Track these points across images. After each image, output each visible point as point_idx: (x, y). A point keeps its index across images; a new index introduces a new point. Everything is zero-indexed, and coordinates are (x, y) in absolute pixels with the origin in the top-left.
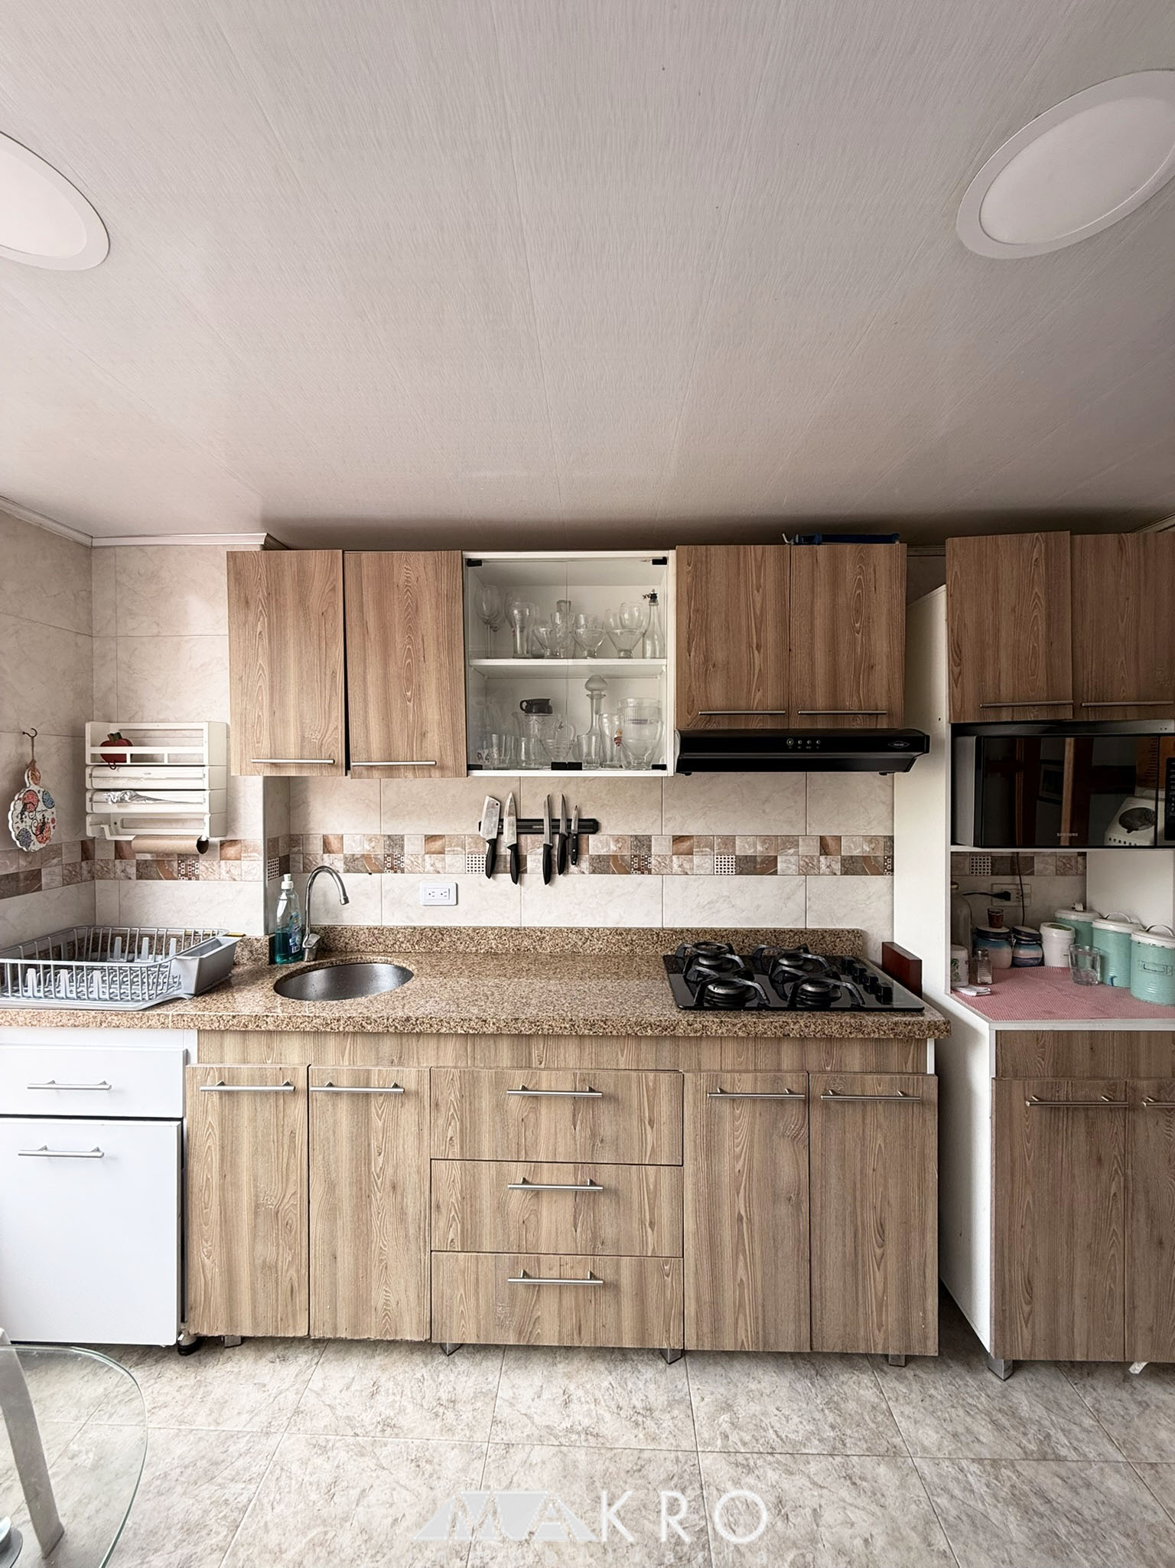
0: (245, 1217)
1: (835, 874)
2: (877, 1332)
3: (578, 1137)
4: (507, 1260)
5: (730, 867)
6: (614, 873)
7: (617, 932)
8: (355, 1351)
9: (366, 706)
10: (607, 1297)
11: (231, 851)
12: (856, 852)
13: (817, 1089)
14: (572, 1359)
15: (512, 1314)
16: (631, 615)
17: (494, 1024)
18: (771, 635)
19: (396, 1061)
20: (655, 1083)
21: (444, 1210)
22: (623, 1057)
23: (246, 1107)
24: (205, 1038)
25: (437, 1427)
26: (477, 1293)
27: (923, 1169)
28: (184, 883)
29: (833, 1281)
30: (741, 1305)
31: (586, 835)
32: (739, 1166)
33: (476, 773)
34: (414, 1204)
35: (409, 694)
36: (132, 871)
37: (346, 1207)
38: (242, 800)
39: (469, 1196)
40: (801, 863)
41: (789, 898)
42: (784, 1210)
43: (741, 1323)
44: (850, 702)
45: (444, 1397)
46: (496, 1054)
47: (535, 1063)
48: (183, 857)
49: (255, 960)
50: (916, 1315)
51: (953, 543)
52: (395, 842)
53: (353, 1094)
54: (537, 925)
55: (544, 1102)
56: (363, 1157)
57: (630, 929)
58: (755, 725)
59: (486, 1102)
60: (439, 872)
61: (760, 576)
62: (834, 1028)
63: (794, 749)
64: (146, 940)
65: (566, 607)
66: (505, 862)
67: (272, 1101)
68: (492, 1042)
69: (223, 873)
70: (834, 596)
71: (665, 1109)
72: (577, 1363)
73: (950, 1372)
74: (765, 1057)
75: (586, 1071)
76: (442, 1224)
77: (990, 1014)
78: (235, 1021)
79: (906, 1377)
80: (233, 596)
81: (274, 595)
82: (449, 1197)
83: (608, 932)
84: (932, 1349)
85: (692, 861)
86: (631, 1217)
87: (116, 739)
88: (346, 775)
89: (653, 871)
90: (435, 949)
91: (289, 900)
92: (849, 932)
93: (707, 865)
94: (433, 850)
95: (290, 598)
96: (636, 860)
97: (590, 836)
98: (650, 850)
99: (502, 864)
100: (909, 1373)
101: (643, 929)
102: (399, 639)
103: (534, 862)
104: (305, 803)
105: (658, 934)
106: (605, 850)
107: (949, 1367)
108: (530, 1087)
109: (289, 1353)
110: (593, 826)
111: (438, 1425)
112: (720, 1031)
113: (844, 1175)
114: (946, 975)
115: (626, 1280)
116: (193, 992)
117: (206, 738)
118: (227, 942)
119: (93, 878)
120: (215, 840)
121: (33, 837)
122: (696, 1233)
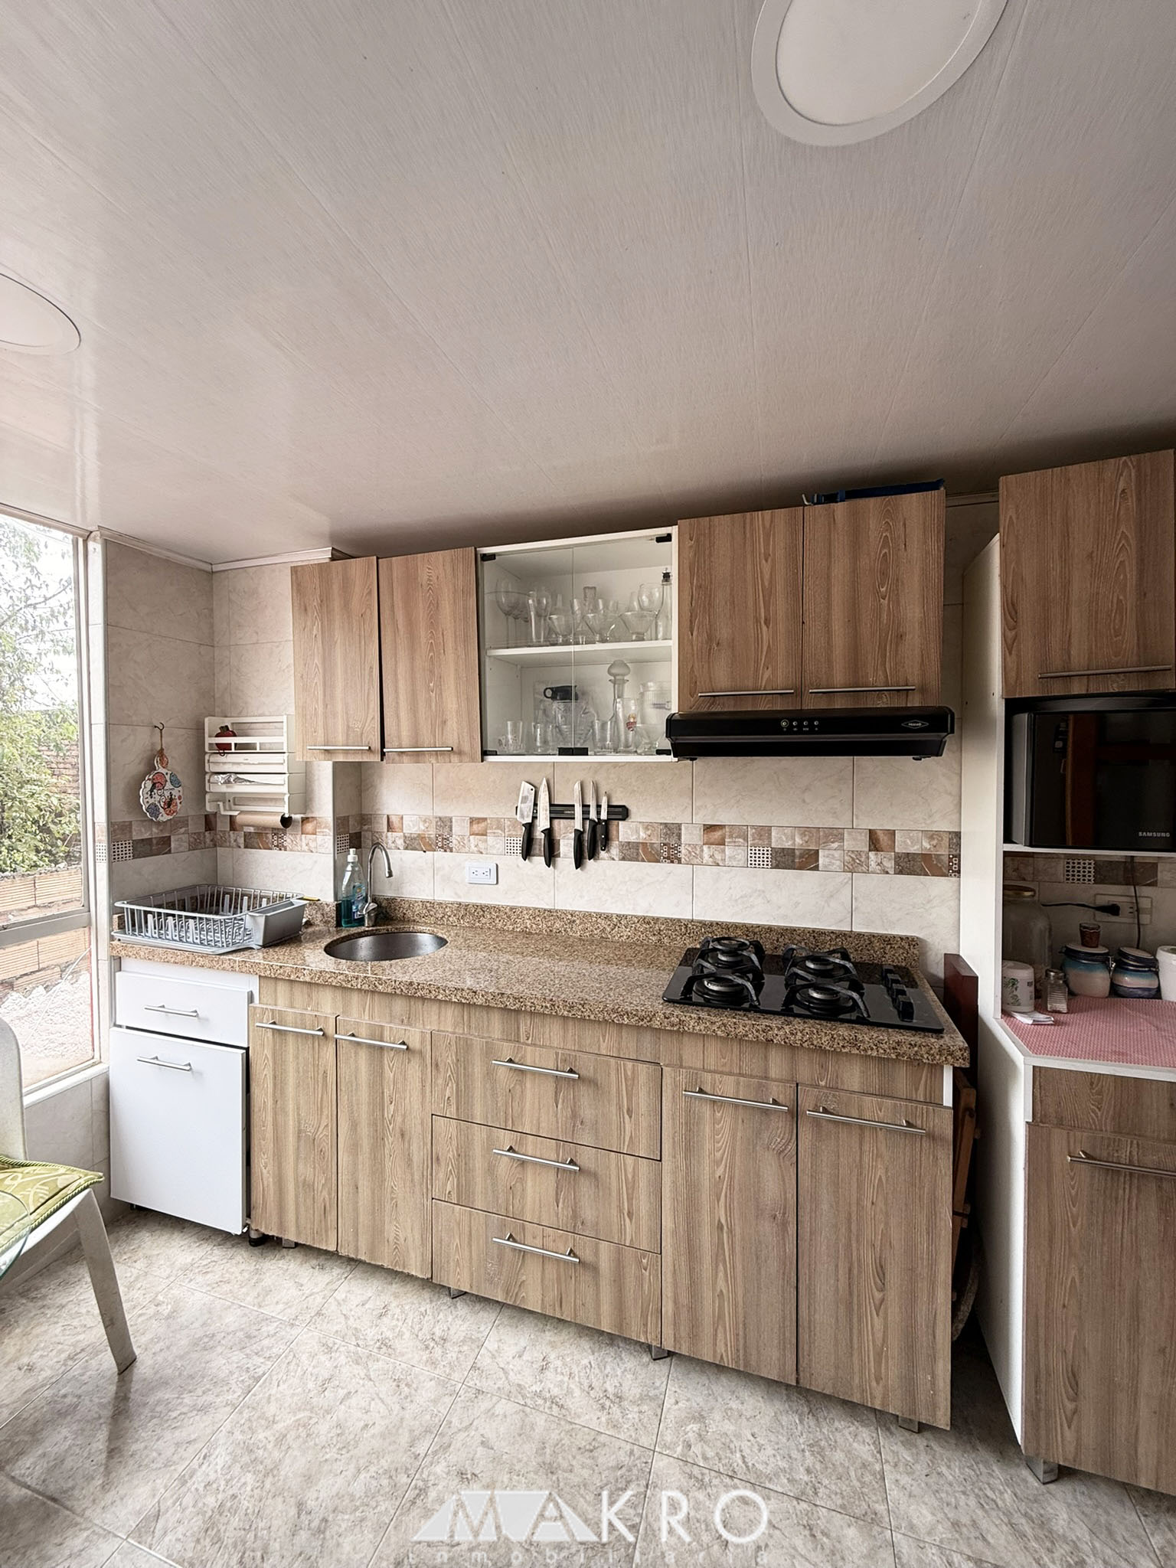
0: (291, 1140)
1: (887, 873)
2: (874, 1384)
3: (559, 1115)
4: (496, 1221)
5: (765, 859)
6: (643, 861)
7: (645, 920)
8: (378, 1275)
9: (397, 698)
10: (586, 1277)
11: (309, 827)
12: (914, 849)
13: (807, 1102)
14: (561, 1330)
15: (500, 1273)
16: (650, 596)
17: (483, 996)
18: (781, 606)
19: (405, 1021)
20: (633, 1072)
21: (443, 1163)
22: (606, 1042)
23: (291, 1043)
24: (262, 980)
25: (424, 1358)
26: (470, 1245)
27: (933, 1215)
28: (275, 852)
29: (823, 1314)
30: (721, 1316)
31: (616, 822)
32: (720, 1172)
33: (491, 759)
34: (418, 1154)
35: (432, 685)
36: (241, 841)
37: (366, 1145)
38: (316, 783)
39: (463, 1155)
40: (847, 858)
41: (832, 896)
42: (768, 1228)
43: (720, 1336)
44: (874, 678)
45: (438, 1333)
46: (488, 1026)
47: (523, 1039)
48: (275, 831)
49: (325, 922)
50: (923, 1378)
51: (1008, 484)
52: (445, 823)
53: (370, 1046)
54: (570, 908)
55: (529, 1076)
56: (378, 1103)
57: (658, 919)
58: (763, 706)
59: (478, 1069)
60: (481, 853)
61: (769, 544)
62: (824, 1039)
63: (790, 730)
64: (246, 898)
65: (592, 594)
66: (540, 845)
67: (310, 1042)
68: (485, 1012)
69: (304, 844)
70: (855, 558)
71: (643, 1100)
72: (564, 1336)
73: (974, 1456)
74: (751, 1062)
75: (568, 1052)
76: (441, 1175)
77: (1032, 1042)
78: (282, 971)
79: (916, 1447)
80: (295, 604)
81: (325, 601)
82: (448, 1151)
83: (636, 920)
84: (943, 1419)
85: (723, 851)
86: (610, 1204)
87: (225, 731)
89: (683, 860)
90: (477, 924)
91: (353, 872)
92: (902, 939)
93: (739, 857)
94: (477, 831)
95: (337, 604)
96: (665, 848)
97: (620, 822)
98: (680, 839)
99: (537, 847)
100: (921, 1441)
101: (671, 920)
102: (423, 634)
103: (566, 847)
104: (373, 786)
105: (686, 926)
106: (634, 837)
107: (974, 1448)
108: (517, 1060)
109: (328, 1264)
110: (621, 813)
111: (425, 1356)
112: (698, 1028)
113: (837, 1203)
114: (996, 996)
115: (605, 1264)
116: (261, 944)
117: (285, 729)
118: (298, 903)
119: (215, 846)
120: (297, 817)
121: (161, 810)
122: (675, 1232)
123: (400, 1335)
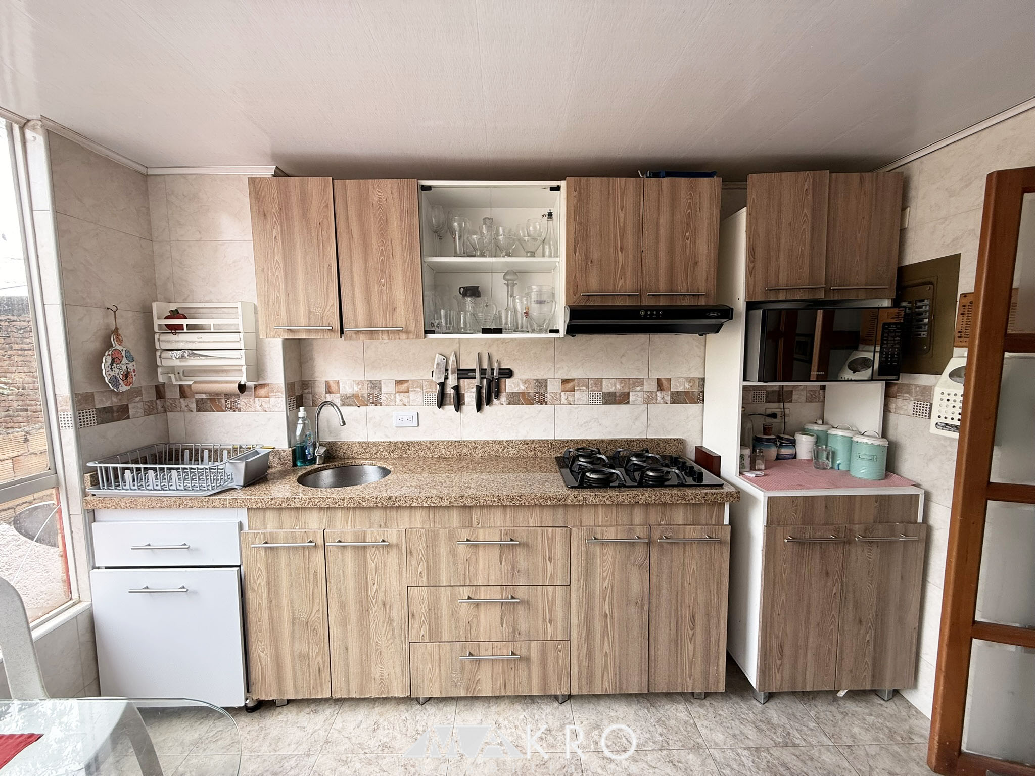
0: (286, 627)
1: (666, 403)
2: (688, 679)
3: (503, 569)
4: (458, 647)
5: (599, 399)
6: (522, 404)
7: (525, 442)
8: (361, 705)
9: (353, 290)
10: (522, 666)
11: (262, 392)
12: (681, 389)
13: (656, 536)
14: (500, 703)
15: (462, 678)
16: (535, 228)
17: (447, 499)
18: (630, 241)
19: (383, 525)
20: (552, 535)
21: (417, 617)
22: (532, 519)
23: (283, 557)
24: (252, 513)
26: (439, 666)
27: (720, 583)
28: (230, 413)
29: (662, 651)
30: (606, 667)
32: (606, 584)
33: (430, 336)
34: (397, 615)
35: (383, 281)
36: (193, 406)
37: (353, 617)
38: (268, 357)
39: (433, 609)
40: (645, 396)
41: (637, 419)
42: (633, 610)
43: (606, 678)
44: (682, 287)
45: (420, 729)
46: (449, 520)
47: (475, 523)
48: (228, 395)
49: (283, 464)
50: (713, 669)
51: (753, 178)
52: (375, 385)
53: (355, 547)
54: (472, 439)
55: (481, 548)
56: (363, 585)
57: (533, 441)
58: (619, 302)
59: (443, 549)
60: (405, 405)
61: (623, 198)
62: (667, 497)
63: (645, 317)
64: (206, 452)
65: (489, 222)
66: (450, 398)
67: (300, 552)
68: (446, 511)
69: (258, 406)
70: (673, 215)
71: (559, 551)
72: (504, 706)
73: (731, 701)
74: (623, 516)
75: (507, 528)
76: (416, 626)
77: (764, 487)
78: (273, 502)
79: (705, 705)
80: (254, 210)
81: (284, 209)
82: (420, 608)
83: (519, 443)
84: (722, 688)
85: (574, 395)
86: (537, 618)
87: (175, 314)
88: (341, 337)
89: (548, 402)
90: (404, 455)
91: (304, 424)
92: (674, 440)
93: (583, 398)
94: (401, 390)
95: (296, 212)
96: (537, 395)
97: (507, 380)
98: (546, 389)
99: (448, 399)
100: (707, 703)
101: (542, 441)
102: (375, 241)
103: (470, 397)
104: (312, 359)
105: (552, 444)
106: (517, 389)
107: (730, 698)
108: (472, 539)
109: (320, 708)
110: (508, 373)
112: (594, 501)
113: (671, 587)
114: (737, 465)
115: (535, 655)
116: (242, 484)
117: (240, 313)
118: (263, 452)
119: (165, 411)
120: (251, 384)
121: (121, 382)
122: (578, 626)
123: (394, 738)
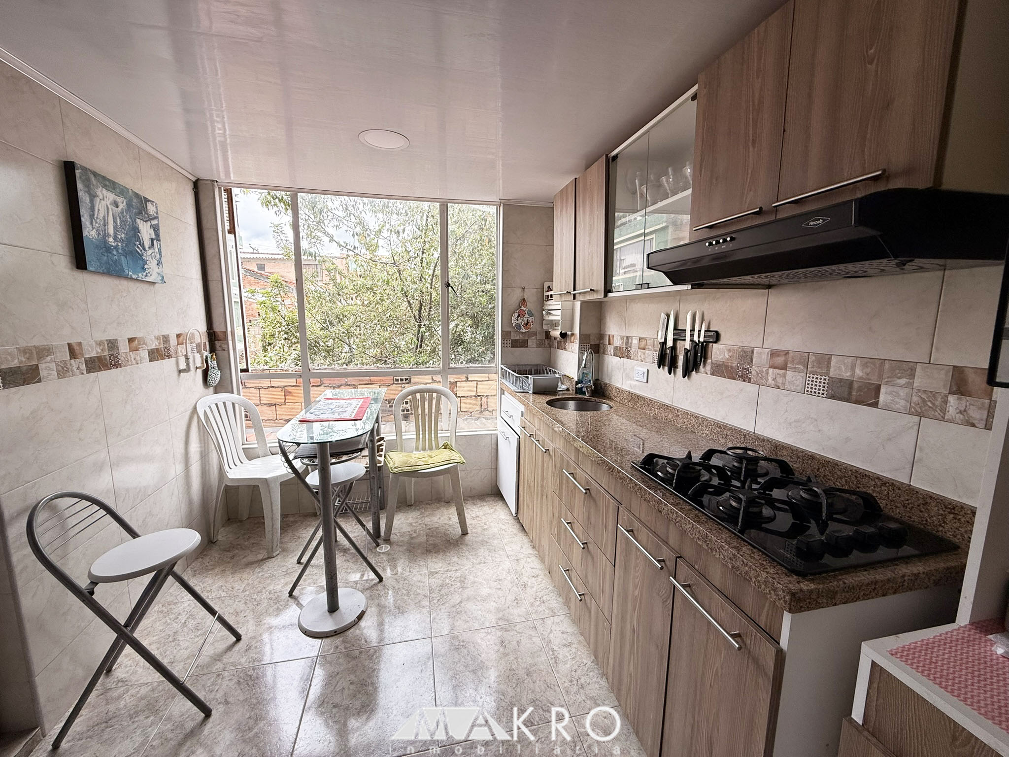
0: (526, 483)
3: (584, 513)
6: (726, 377)
10: (587, 614)
11: (571, 339)
13: (680, 574)
18: (766, 121)
20: (608, 502)
21: (555, 518)
30: (630, 689)
31: (711, 344)
32: (636, 593)
34: (550, 509)
36: (554, 346)
37: (540, 495)
39: (559, 517)
40: (915, 399)
41: (889, 439)
42: (654, 650)
43: (628, 701)
49: (573, 391)
52: (629, 341)
54: (678, 406)
60: (642, 361)
61: (761, 57)
66: (668, 358)
69: (571, 348)
71: (611, 523)
74: (660, 525)
75: (590, 479)
76: (554, 524)
83: (713, 423)
85: (784, 376)
87: (549, 289)
89: (752, 380)
90: (635, 407)
93: (799, 383)
94: (641, 347)
96: (741, 369)
97: (714, 345)
98: (752, 361)
99: (666, 359)
101: (735, 428)
102: (588, 220)
103: (680, 361)
106: (722, 357)
110: (716, 337)
111: (532, 600)
113: (691, 667)
116: (532, 392)
120: (569, 333)
121: (522, 327)
123: (533, 587)
